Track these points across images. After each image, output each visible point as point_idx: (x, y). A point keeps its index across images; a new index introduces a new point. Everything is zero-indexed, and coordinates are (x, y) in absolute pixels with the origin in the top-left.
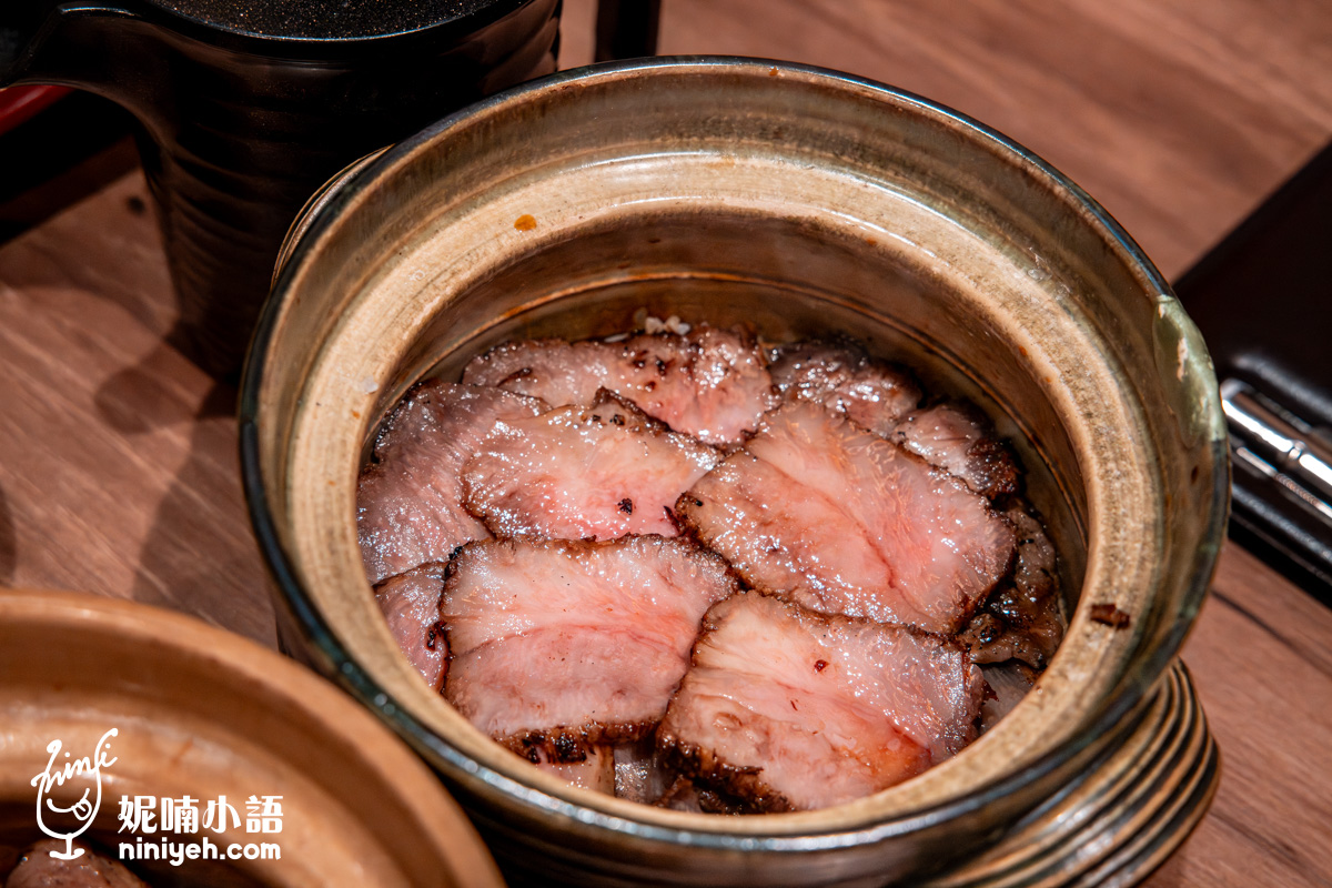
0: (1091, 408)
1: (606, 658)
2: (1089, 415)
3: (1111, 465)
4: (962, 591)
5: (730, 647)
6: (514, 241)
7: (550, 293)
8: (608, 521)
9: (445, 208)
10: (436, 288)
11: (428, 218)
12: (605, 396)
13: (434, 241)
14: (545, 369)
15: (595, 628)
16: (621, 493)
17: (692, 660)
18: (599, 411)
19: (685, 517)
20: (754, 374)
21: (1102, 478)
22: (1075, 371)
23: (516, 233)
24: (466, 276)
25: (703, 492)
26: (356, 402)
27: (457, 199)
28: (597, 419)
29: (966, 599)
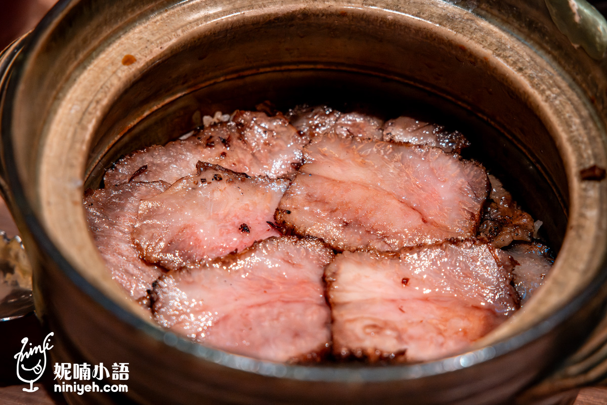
0: (520, 65)
1: (277, 319)
2: (520, 70)
3: (548, 93)
4: (468, 212)
5: (349, 288)
6: (125, 73)
7: (143, 113)
8: (236, 240)
9: (75, 63)
10: (90, 113)
11: (68, 72)
12: (202, 167)
13: (76, 86)
14: (153, 164)
15: (259, 305)
16: (238, 222)
17: (328, 303)
18: (203, 176)
19: (284, 222)
20: (284, 129)
21: (546, 101)
22: (500, 48)
23: (126, 67)
24: (105, 102)
25: (287, 205)
26: (72, 195)
27: (81, 56)
28: (203, 181)
29: (473, 215)
